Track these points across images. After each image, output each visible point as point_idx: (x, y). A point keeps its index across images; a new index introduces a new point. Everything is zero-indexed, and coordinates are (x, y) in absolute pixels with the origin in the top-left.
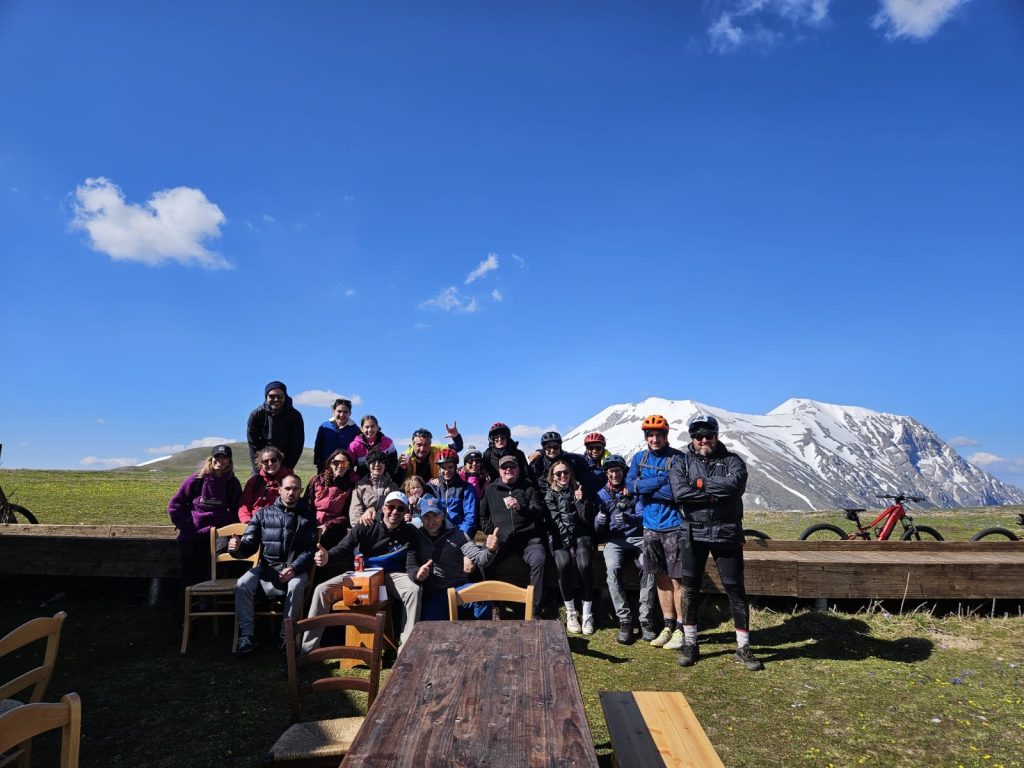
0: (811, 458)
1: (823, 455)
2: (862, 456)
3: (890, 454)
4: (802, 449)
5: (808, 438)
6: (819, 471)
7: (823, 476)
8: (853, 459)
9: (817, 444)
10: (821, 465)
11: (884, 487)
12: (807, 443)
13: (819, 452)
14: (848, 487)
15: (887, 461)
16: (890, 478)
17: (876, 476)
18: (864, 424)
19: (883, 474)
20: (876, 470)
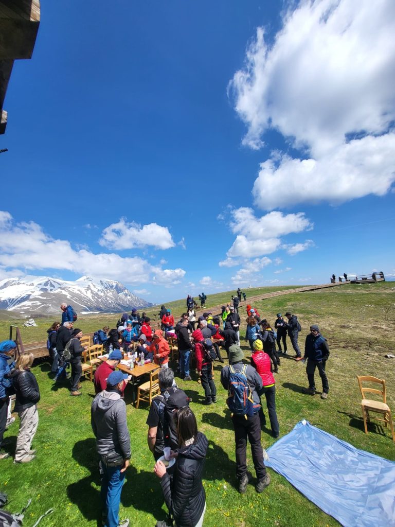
0: (89, 295)
1: (93, 293)
2: (104, 293)
3: (113, 292)
4: (86, 292)
5: (89, 288)
6: (91, 298)
7: (93, 300)
8: (102, 294)
9: (91, 290)
10: (92, 297)
11: (110, 302)
12: (88, 290)
13: (92, 292)
14: (100, 303)
15: (111, 294)
16: (112, 299)
17: (108, 299)
18: (106, 283)
19: (110, 298)
20: (108, 297)
